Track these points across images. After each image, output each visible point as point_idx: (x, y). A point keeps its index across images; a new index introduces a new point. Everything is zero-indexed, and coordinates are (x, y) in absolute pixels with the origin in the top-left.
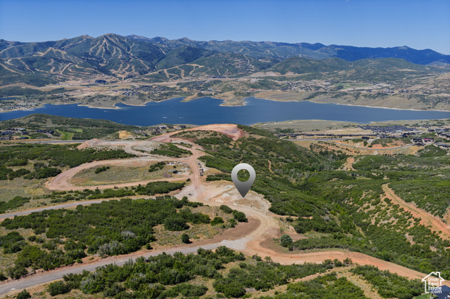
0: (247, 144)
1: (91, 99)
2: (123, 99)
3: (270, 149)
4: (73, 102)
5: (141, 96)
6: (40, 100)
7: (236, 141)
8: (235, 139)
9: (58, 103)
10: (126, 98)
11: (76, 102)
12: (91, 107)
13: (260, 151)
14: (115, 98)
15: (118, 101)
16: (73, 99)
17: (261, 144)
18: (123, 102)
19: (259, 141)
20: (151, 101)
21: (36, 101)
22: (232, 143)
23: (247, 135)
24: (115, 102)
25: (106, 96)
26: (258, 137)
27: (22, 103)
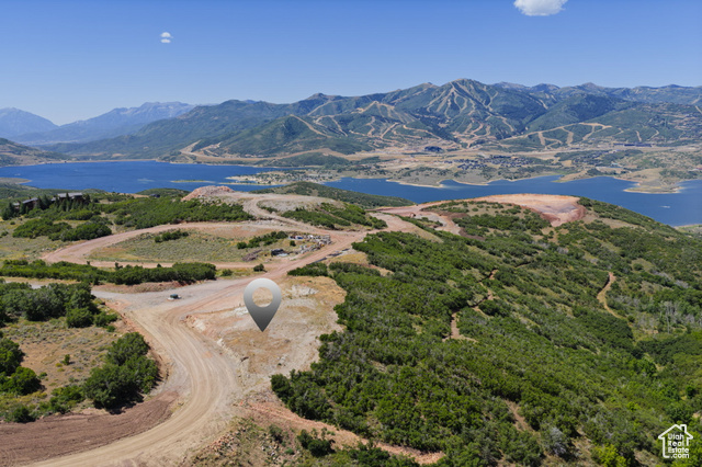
0: (581, 236)
1: (408, 172)
2: (456, 175)
3: (641, 252)
4: (382, 176)
5: (487, 172)
6: (339, 171)
7: (557, 229)
8: (555, 224)
9: (361, 176)
10: (461, 172)
11: (386, 176)
12: (402, 183)
13: (608, 253)
14: (443, 173)
15: (449, 177)
16: (382, 172)
17: (619, 239)
18: (455, 179)
19: (617, 232)
20: (501, 178)
21: (334, 172)
22: (545, 231)
23: (591, 218)
24: (443, 178)
25: (430, 169)
26: (615, 225)
27: (315, 174)
